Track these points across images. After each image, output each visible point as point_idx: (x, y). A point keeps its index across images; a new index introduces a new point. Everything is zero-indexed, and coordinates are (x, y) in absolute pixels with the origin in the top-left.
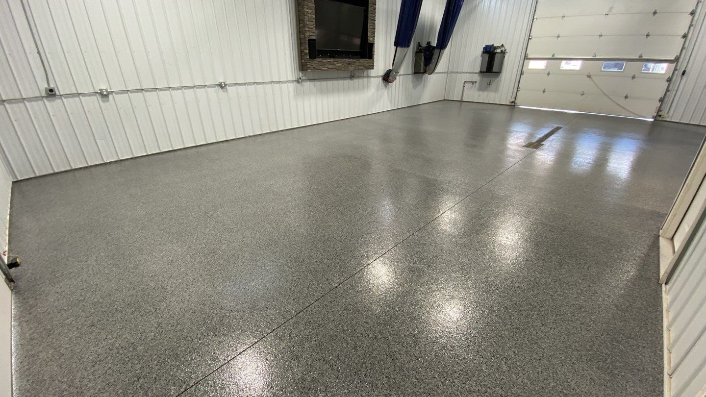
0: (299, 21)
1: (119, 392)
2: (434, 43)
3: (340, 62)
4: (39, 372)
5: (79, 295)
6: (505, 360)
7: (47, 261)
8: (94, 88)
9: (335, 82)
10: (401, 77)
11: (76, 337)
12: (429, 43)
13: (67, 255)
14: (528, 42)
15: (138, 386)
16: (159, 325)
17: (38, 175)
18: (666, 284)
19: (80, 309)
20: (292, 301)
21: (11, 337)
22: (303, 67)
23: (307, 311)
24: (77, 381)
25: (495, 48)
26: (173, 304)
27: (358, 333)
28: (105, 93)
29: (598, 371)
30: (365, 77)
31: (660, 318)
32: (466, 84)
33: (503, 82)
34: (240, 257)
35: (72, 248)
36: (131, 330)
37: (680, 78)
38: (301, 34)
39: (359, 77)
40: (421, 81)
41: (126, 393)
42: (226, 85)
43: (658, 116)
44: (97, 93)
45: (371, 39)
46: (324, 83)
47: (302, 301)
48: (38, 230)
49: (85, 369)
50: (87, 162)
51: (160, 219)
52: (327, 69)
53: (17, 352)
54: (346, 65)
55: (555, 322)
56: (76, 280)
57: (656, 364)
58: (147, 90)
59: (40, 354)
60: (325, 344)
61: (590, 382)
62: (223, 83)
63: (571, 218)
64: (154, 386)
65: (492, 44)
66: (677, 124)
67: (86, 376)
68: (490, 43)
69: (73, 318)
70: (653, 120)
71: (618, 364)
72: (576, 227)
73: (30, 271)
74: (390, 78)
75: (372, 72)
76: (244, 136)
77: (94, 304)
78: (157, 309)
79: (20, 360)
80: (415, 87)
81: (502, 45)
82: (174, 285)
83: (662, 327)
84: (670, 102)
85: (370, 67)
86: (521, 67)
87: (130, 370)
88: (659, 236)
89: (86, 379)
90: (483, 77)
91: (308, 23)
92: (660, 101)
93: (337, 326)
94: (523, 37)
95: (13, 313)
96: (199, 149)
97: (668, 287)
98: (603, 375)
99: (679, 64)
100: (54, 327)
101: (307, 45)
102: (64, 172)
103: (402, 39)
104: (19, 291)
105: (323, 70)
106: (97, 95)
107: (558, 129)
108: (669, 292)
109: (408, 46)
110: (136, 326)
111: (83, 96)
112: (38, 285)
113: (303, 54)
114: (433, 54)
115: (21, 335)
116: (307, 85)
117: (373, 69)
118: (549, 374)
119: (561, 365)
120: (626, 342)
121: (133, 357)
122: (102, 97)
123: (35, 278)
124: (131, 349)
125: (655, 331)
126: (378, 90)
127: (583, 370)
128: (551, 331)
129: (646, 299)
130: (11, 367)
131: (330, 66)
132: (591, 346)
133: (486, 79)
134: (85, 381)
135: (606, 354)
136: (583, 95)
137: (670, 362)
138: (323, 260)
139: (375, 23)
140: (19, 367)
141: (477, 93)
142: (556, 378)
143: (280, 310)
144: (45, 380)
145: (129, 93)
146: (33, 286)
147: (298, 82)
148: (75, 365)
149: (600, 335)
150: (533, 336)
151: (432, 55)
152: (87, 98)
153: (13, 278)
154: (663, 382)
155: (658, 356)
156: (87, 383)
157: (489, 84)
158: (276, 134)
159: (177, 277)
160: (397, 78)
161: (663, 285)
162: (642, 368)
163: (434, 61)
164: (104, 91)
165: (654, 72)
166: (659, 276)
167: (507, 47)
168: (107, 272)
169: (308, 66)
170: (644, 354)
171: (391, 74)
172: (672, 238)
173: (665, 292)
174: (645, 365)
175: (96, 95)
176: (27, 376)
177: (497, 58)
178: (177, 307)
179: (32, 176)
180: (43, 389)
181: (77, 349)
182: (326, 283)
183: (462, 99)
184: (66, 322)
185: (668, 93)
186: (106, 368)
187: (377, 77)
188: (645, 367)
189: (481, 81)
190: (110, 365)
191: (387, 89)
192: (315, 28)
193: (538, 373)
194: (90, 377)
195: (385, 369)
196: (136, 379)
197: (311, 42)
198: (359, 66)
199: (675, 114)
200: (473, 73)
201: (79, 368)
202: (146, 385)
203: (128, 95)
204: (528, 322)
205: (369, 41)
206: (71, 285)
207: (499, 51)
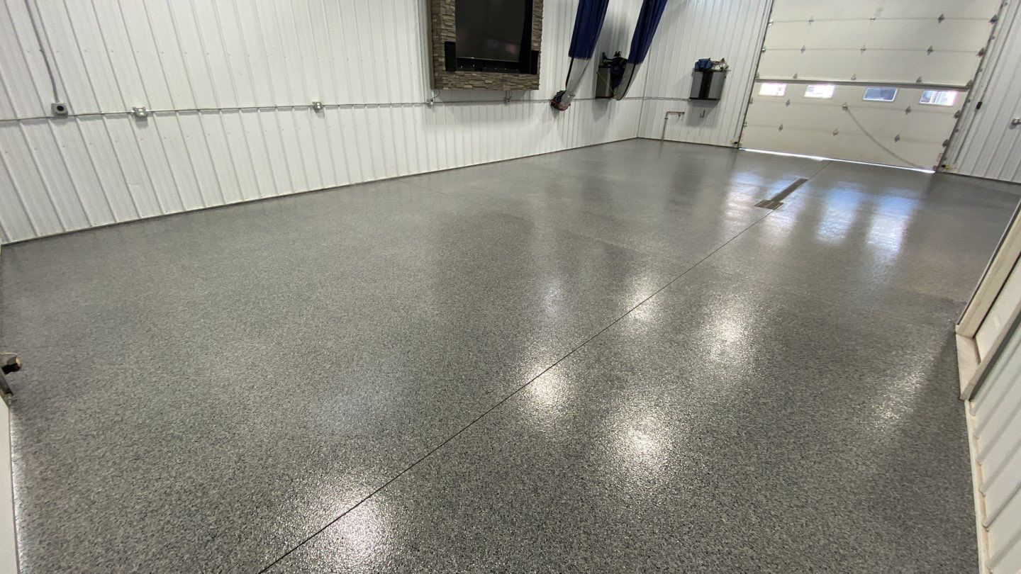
0: (432, 15)
1: (185, 558)
2: (626, 55)
3: (491, 78)
4: (57, 529)
5: (114, 413)
6: (753, 508)
7: (61, 363)
8: (124, 105)
9: (483, 108)
10: (578, 103)
11: (113, 477)
12: (618, 54)
13: (91, 353)
14: (760, 55)
15: (213, 549)
16: (240, 458)
17: (39, 235)
18: (970, 400)
19: (116, 434)
20: (437, 423)
21: (12, 476)
22: (436, 84)
23: (460, 437)
24: (118, 540)
25: (713, 64)
26: (258, 427)
27: (538, 469)
28: (142, 114)
29: (886, 522)
30: (526, 101)
31: (965, 448)
32: (670, 116)
33: (722, 113)
34: (355, 359)
35: (99, 344)
36: (197, 465)
37: (973, 113)
38: (435, 34)
39: (518, 101)
40: (606, 110)
41: (195, 559)
42: (322, 106)
43: (941, 167)
44: (129, 113)
45: (536, 45)
46: (466, 108)
47: (452, 423)
48: (44, 317)
49: (130, 524)
50: (114, 217)
51: (231, 303)
52: (471, 86)
53: (22, 498)
54: (499, 83)
55: (819, 453)
56: (107, 391)
57: (965, 511)
58: (207, 111)
59: (58, 502)
60: (491, 485)
61: (876, 538)
62: (318, 104)
63: (830, 306)
64: (238, 548)
65: (707, 58)
66: (967, 179)
67: (131, 534)
68: (705, 57)
69: (106, 447)
70: (933, 172)
71: (912, 513)
72: (838, 320)
73: (35, 378)
74: (562, 103)
75: (536, 94)
76: (348, 184)
77: (139, 427)
78: (234, 434)
79: (26, 511)
80: (596, 118)
81: (723, 60)
82: (258, 399)
83: (969, 460)
84: (959, 147)
85: (534, 86)
86: (748, 93)
87: (199, 525)
88: (955, 333)
89: (132, 538)
90: (694, 106)
91: (445, 17)
92: (944, 145)
93: (505, 459)
94: (752, 51)
95: (12, 439)
96: (282, 202)
97: (974, 404)
98: (893, 529)
99: (973, 93)
100: (77, 461)
101: (443, 51)
102: (79, 231)
103: (581, 45)
104: (20, 408)
105: (464, 88)
106: (130, 117)
107: (801, 182)
108: (975, 412)
109: (589, 57)
110: (204, 459)
111: (108, 118)
112: (49, 398)
113: (436, 64)
114: (624, 70)
115: (27, 473)
116: (443, 110)
117: (538, 89)
118: (817, 526)
119: (833, 513)
120: (920, 481)
121: (203, 506)
122: (137, 121)
123: (44, 387)
124: (199, 494)
125: (960, 467)
126: (543, 120)
127: (864, 521)
128: (815, 466)
129: (944, 421)
130: (15, 520)
131: (477, 83)
132: (873, 488)
133: (698, 108)
134: (132, 542)
135: (894, 499)
136: (835, 134)
137: (984, 510)
138: (479, 363)
139: (541, 22)
140: (25, 521)
141: (685, 129)
142: (828, 533)
143: (421, 435)
144: (67, 541)
145: (177, 114)
146: (43, 400)
147: (429, 105)
148: (114, 517)
149: (884, 472)
150: (790, 474)
151: (622, 71)
152: (114, 121)
153: (11, 387)
154: (976, 537)
155: (967, 501)
156: (133, 544)
157: (703, 116)
158: (396, 181)
159: (262, 388)
160: (572, 103)
161: (967, 403)
162: (946, 518)
163: (625, 80)
164: (140, 110)
165: (935, 103)
166: (959, 390)
167: (729, 62)
168: (154, 379)
169: (444, 82)
170: (947, 499)
171: (563, 98)
172: (974, 337)
173: (970, 410)
174: (949, 513)
175: (128, 117)
176: (39, 535)
177: (715, 78)
178: (266, 431)
179: (31, 237)
180: (65, 554)
181: (115, 494)
182: (486, 396)
183: (663, 137)
184: (96, 453)
185: (956, 134)
186: (162, 523)
187: (544, 101)
188: (950, 516)
189: (691, 113)
190: (168, 518)
191: (556, 121)
192: (455, 27)
193: (802, 525)
194: (138, 535)
195: (581, 522)
196: (209, 538)
197: (449, 46)
198: (518, 84)
199: (965, 165)
200: (680, 99)
201: (121, 522)
202: (225, 546)
203: (177, 117)
204: (782, 454)
205: (533, 48)
206: (100, 399)
207: (717, 68)
